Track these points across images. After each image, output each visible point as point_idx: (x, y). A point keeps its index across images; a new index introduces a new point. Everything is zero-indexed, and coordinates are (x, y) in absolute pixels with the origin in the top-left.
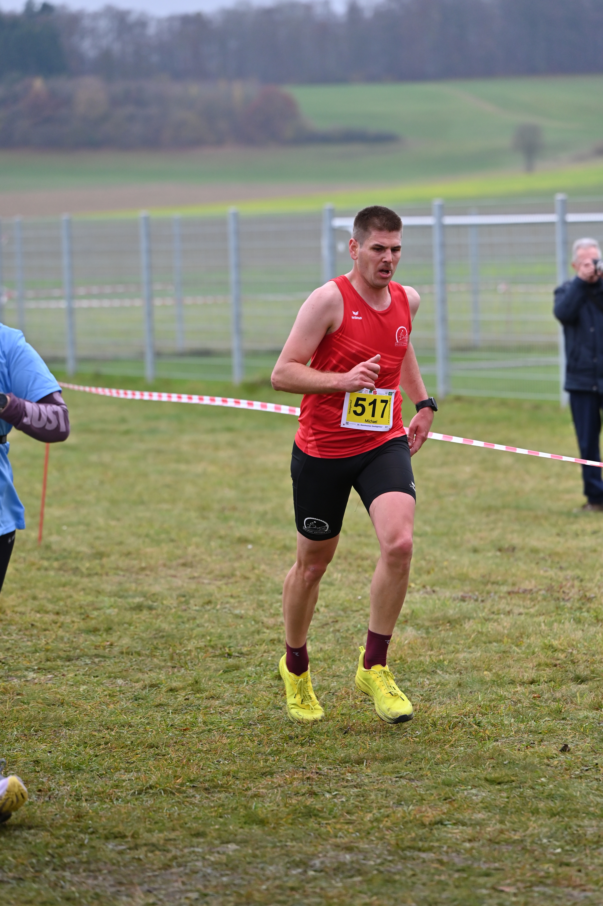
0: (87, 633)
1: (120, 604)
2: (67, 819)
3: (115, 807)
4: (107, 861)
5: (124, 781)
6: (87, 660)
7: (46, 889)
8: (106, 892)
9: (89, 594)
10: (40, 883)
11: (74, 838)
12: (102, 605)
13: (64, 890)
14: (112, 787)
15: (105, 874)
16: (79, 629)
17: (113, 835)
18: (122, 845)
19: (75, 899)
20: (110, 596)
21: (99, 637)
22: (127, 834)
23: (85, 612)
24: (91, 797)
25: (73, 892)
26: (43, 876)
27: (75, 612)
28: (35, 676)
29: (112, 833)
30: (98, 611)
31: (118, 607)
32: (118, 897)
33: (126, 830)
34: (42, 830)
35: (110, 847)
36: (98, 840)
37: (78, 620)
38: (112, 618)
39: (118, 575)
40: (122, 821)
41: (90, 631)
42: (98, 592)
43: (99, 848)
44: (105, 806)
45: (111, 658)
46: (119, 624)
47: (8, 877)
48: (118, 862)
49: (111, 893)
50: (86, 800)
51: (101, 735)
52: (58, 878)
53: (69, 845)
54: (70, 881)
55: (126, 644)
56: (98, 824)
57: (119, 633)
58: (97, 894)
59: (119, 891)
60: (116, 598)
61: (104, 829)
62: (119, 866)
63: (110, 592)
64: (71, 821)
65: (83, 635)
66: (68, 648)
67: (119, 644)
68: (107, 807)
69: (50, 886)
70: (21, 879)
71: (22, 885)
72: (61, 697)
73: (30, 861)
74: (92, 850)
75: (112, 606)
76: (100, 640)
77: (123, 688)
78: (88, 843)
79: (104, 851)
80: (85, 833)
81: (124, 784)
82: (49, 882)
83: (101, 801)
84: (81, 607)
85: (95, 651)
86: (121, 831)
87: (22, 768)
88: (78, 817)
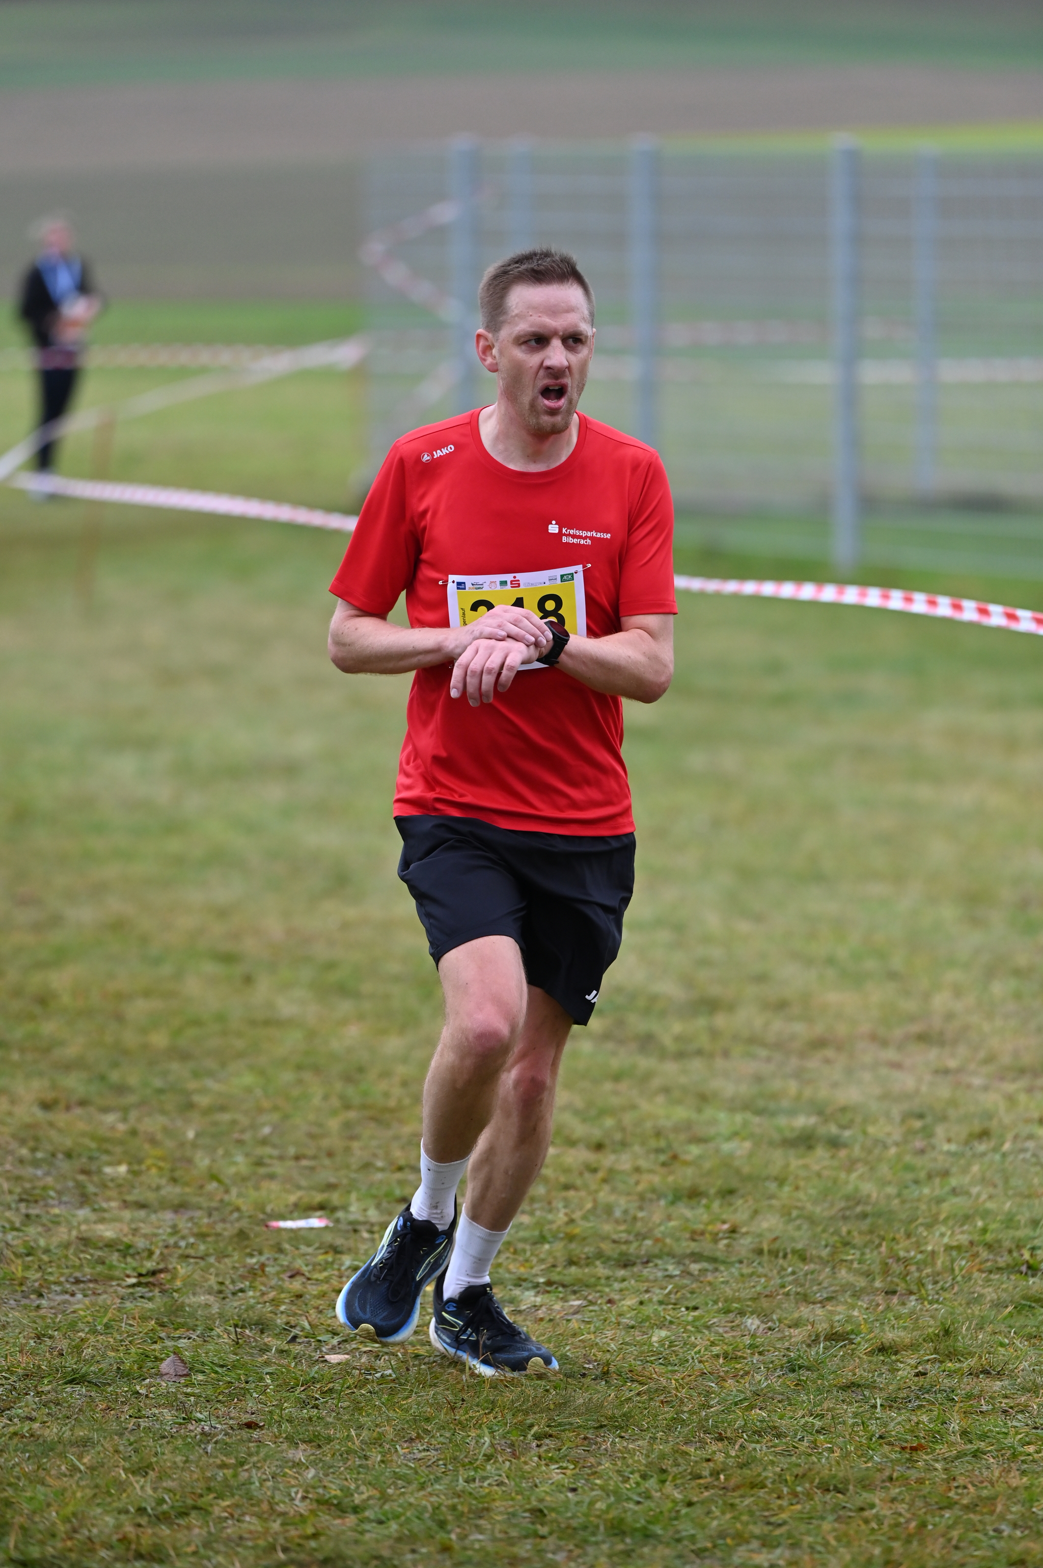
0: (673, 1201)
1: (757, 1130)
6: (670, 1267)
9: (679, 1102)
12: (712, 1131)
16: (653, 1189)
20: (732, 1110)
21: (702, 1210)
23: (669, 1146)
27: (643, 1144)
28: (539, 1300)
30: (702, 1145)
31: (751, 1136)
37: (651, 1167)
38: (737, 1163)
39: (754, 1056)
41: (681, 1196)
42: (703, 1099)
45: (732, 1264)
46: (754, 1180)
55: (770, 1230)
57: (752, 1202)
60: (748, 1116)
63: (732, 1100)
65: (662, 1203)
66: (624, 1236)
67: (753, 1229)
72: (603, 1357)
75: (735, 1134)
76: (705, 1217)
77: (759, 1340)
84: (658, 1134)
85: (692, 1244)
87: (504, 1527)
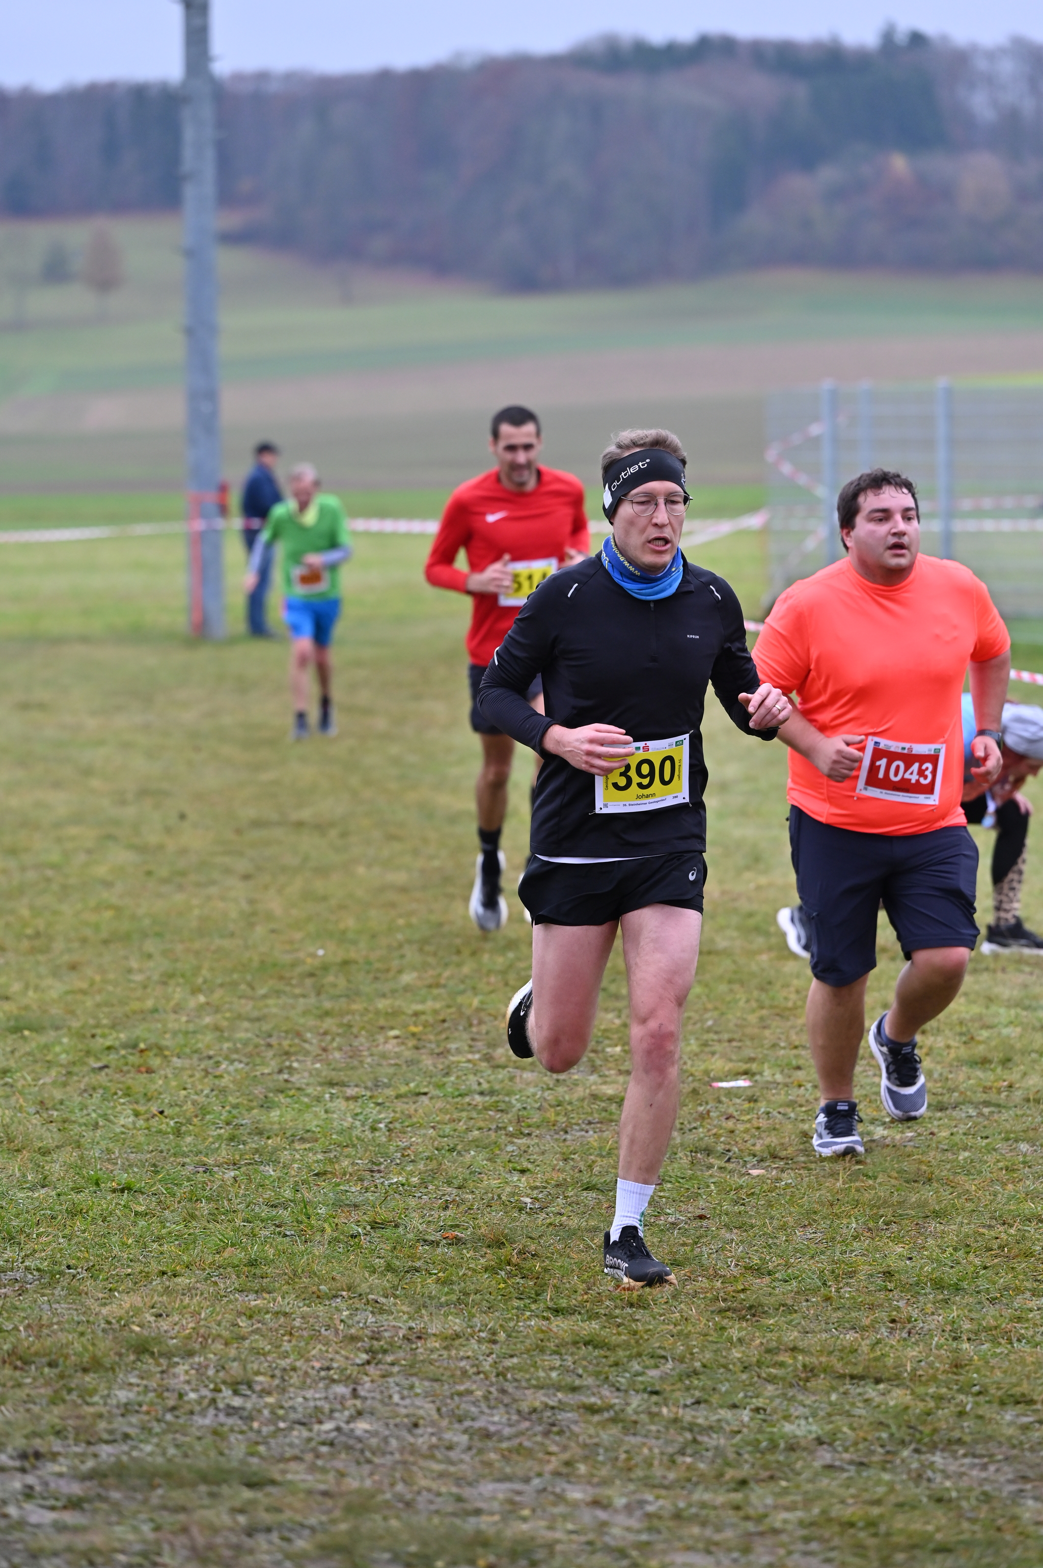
0: (971, 1067)
1: (1025, 1020)
2: (938, 1369)
3: (1015, 1353)
4: (1003, 1439)
5: (1031, 1310)
6: (970, 1111)
7: (903, 1482)
8: (1000, 1491)
9: (974, 1002)
10: (893, 1471)
11: (949, 1402)
12: (996, 1021)
13: (933, 1486)
14: (1011, 1320)
15: (999, 1461)
16: (958, 1059)
17: (1012, 1399)
18: (1027, 1416)
19: (950, 1500)
20: (1008, 1007)
21: (990, 1073)
22: (1035, 1398)
23: (969, 1031)
24: (976, 1334)
25: (948, 1489)
26: (898, 1461)
27: (951, 1030)
28: (886, 1133)
29: (1012, 1396)
30: (990, 1031)
31: (1021, 1024)
32: (1022, 1501)
33: (1033, 1390)
34: (897, 1386)
35: (1008, 1417)
36: (987, 1406)
37: (956, 1044)
38: (1012, 1042)
39: (1021, 971)
40: (1028, 1377)
41: (976, 1063)
42: (990, 1000)
43: (990, 1419)
44: (998, 1351)
45: (1010, 1108)
46: (1023, 1053)
47: (842, 1460)
48: (1021, 1443)
49: (1010, 1493)
50: (969, 1339)
51: (992, 1233)
52: (923, 1465)
53: (940, 1412)
54: (943, 1471)
55: (1034, 1086)
56: (987, 1380)
57: (1022, 1067)
58: (985, 1493)
59: (1022, 1491)
60: (1019, 1010)
61: (999, 1389)
62: (1023, 1450)
63: (1008, 1000)
64: (944, 1372)
65: (964, 1068)
66: (940, 1090)
67: (1023, 1085)
68: (1001, 1353)
69: (910, 1479)
70: (862, 1464)
71: (865, 1474)
72: (928, 1170)
73: (877, 1434)
74: (979, 1422)
75: (1011, 1023)
76: (992, 1078)
77: (1028, 1158)
78: (972, 1409)
79: (997, 1423)
80: (967, 1394)
81: (1031, 1316)
82: (909, 1472)
83: (992, 1341)
84: (961, 1023)
85: (984, 1096)
86: (1026, 1392)
87: (865, 1284)
88: (956, 1366)
